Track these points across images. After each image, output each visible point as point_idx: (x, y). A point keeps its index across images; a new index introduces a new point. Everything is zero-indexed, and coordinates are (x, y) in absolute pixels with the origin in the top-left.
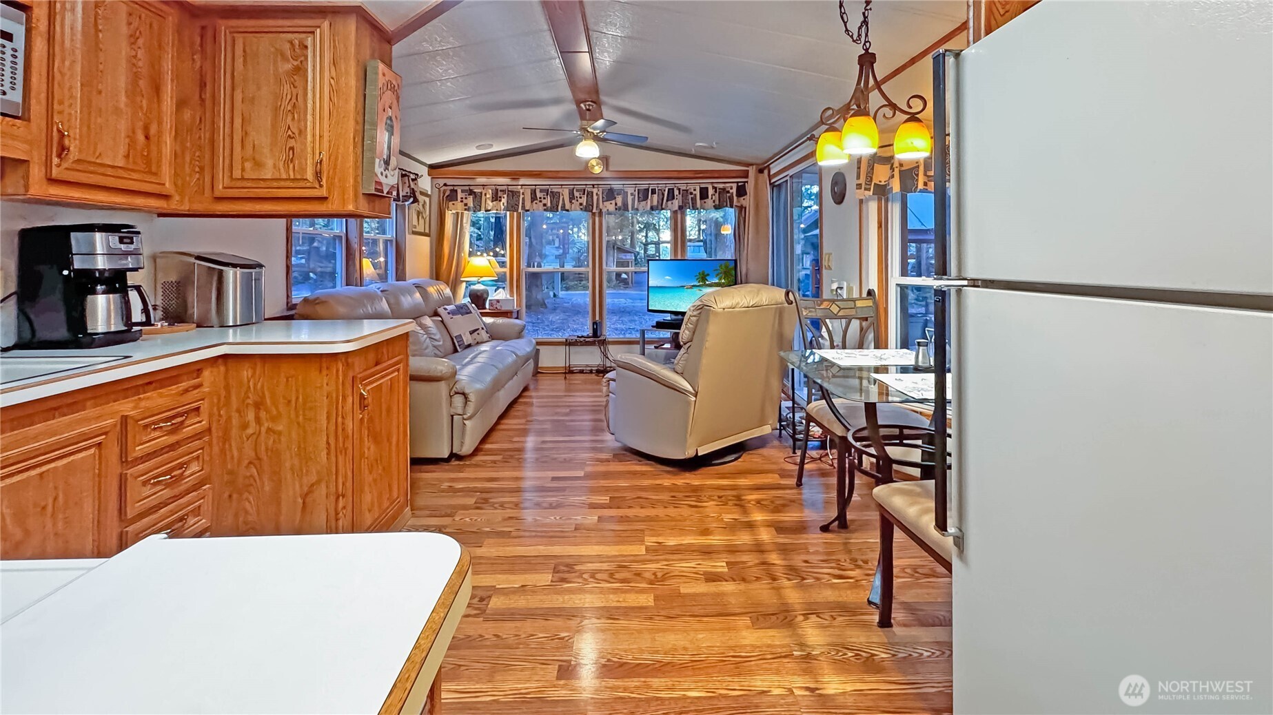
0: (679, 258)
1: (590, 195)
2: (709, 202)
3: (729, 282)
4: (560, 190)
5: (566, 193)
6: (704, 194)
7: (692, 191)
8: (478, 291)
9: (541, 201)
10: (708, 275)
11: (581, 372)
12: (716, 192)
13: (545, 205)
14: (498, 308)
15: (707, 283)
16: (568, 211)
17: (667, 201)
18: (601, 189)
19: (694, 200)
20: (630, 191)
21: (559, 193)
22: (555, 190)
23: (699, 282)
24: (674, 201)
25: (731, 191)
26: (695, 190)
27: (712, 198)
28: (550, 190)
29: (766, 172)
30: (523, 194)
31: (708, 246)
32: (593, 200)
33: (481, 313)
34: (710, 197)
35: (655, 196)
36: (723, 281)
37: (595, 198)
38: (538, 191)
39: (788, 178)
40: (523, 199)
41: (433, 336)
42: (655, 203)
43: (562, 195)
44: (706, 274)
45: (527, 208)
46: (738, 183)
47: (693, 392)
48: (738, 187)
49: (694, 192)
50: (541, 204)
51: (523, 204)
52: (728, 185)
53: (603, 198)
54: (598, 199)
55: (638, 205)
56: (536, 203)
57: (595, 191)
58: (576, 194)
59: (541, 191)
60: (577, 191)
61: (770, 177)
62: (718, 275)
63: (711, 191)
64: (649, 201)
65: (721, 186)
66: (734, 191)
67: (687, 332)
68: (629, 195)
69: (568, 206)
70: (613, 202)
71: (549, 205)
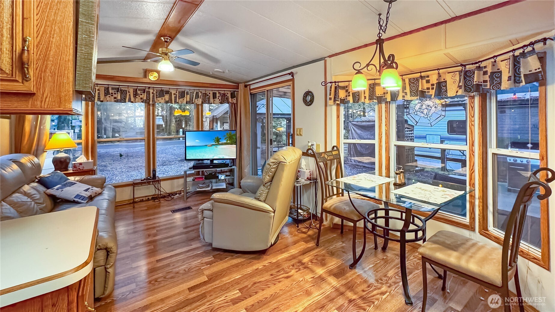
0: (200, 130)
1: (148, 93)
2: (217, 100)
3: (232, 142)
4: (127, 89)
5: (131, 91)
6: (214, 96)
7: (208, 94)
8: (61, 158)
9: (112, 96)
10: (220, 139)
11: (142, 201)
12: (220, 95)
13: (115, 98)
14: (81, 169)
15: (220, 143)
16: (132, 102)
17: (195, 99)
18: (155, 90)
19: (209, 98)
20: (173, 92)
21: (126, 91)
22: (124, 89)
23: (216, 143)
24: (199, 99)
25: (228, 95)
26: (210, 94)
27: (218, 98)
28: (120, 89)
29: (248, 87)
30: (98, 90)
31: (165, 118)
32: (150, 96)
33: (64, 174)
34: (217, 97)
35: (189, 96)
36: (229, 142)
37: (151, 95)
38: (110, 89)
39: (266, 90)
40: (99, 94)
41: (38, 201)
42: (188, 100)
43: (129, 92)
44: (219, 138)
45: (101, 100)
46: (231, 91)
47: (273, 210)
48: (231, 94)
49: (209, 95)
50: (113, 97)
51: (99, 96)
52: (226, 92)
53: (156, 95)
54: (153, 96)
55: (178, 101)
56: (109, 97)
57: (151, 91)
58: (139, 92)
59: (113, 89)
60: (139, 90)
61: (250, 90)
62: (225, 139)
63: (218, 95)
64: (185, 99)
65: (223, 92)
66: (229, 95)
67: (268, 177)
68: (173, 94)
69: (132, 99)
70: (163, 98)
71: (119, 98)
